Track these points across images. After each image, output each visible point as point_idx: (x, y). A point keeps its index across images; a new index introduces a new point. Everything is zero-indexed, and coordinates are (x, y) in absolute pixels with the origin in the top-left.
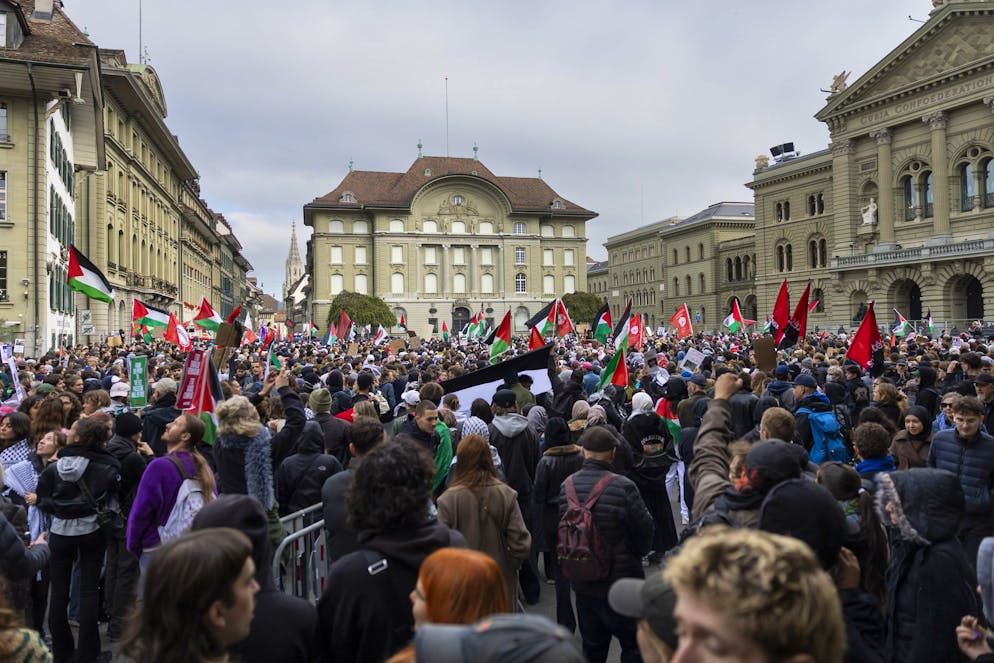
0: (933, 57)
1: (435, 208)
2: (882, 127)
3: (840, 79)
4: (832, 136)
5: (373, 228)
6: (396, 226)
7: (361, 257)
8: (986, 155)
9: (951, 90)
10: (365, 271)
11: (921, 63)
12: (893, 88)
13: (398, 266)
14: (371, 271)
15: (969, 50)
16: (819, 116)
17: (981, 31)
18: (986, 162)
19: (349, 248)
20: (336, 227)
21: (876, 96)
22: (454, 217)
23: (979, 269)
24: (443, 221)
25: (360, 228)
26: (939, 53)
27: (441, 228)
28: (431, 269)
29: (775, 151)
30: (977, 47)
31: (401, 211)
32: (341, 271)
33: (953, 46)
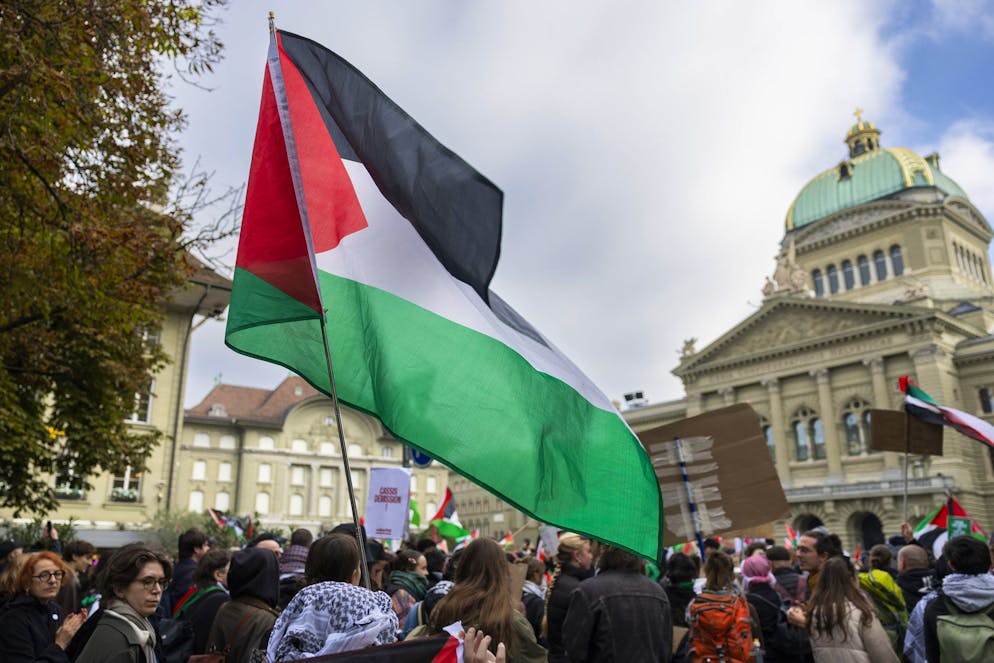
0: (765, 335)
1: (307, 427)
2: (729, 386)
3: (689, 344)
4: (686, 389)
5: (241, 444)
6: (266, 443)
7: (226, 473)
8: (813, 416)
9: (783, 362)
10: (229, 489)
11: (757, 338)
12: (735, 356)
13: (264, 485)
14: (236, 489)
15: (794, 332)
16: (675, 372)
17: (802, 320)
18: (813, 422)
19: (212, 463)
20: (202, 440)
21: (720, 361)
22: (324, 437)
23: (820, 510)
24: (314, 441)
25: (228, 443)
26: (770, 332)
27: (311, 447)
28: (297, 490)
29: (628, 398)
30: (801, 331)
31: (273, 427)
32: (203, 487)
33: (781, 328)
